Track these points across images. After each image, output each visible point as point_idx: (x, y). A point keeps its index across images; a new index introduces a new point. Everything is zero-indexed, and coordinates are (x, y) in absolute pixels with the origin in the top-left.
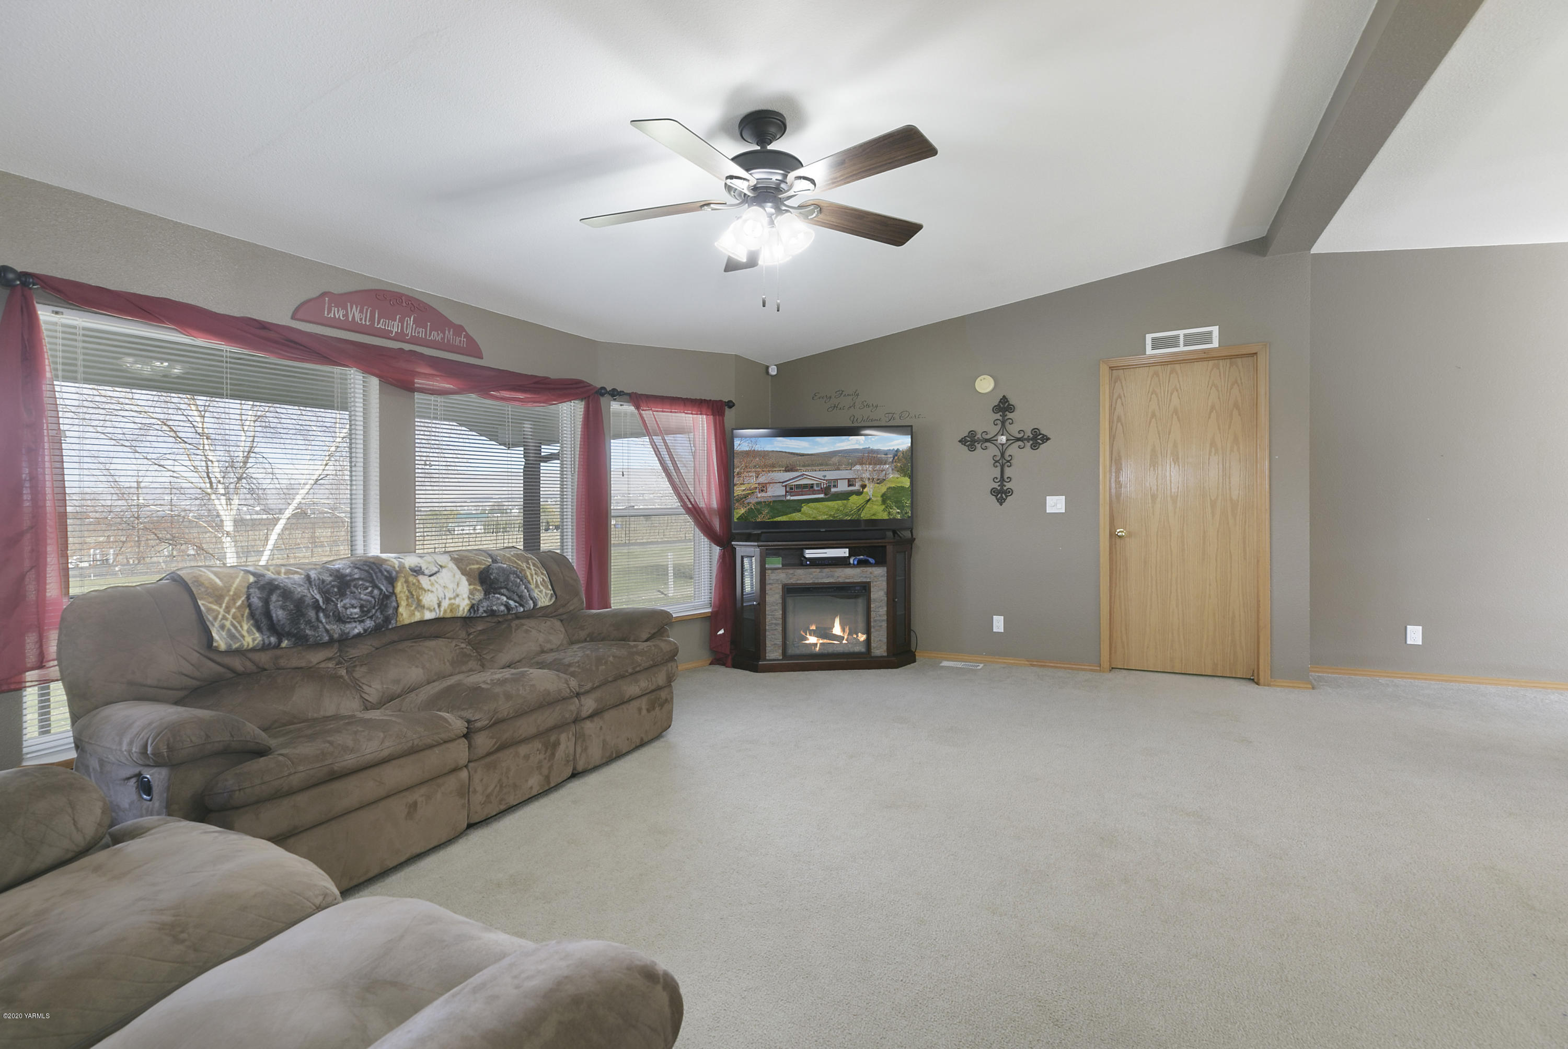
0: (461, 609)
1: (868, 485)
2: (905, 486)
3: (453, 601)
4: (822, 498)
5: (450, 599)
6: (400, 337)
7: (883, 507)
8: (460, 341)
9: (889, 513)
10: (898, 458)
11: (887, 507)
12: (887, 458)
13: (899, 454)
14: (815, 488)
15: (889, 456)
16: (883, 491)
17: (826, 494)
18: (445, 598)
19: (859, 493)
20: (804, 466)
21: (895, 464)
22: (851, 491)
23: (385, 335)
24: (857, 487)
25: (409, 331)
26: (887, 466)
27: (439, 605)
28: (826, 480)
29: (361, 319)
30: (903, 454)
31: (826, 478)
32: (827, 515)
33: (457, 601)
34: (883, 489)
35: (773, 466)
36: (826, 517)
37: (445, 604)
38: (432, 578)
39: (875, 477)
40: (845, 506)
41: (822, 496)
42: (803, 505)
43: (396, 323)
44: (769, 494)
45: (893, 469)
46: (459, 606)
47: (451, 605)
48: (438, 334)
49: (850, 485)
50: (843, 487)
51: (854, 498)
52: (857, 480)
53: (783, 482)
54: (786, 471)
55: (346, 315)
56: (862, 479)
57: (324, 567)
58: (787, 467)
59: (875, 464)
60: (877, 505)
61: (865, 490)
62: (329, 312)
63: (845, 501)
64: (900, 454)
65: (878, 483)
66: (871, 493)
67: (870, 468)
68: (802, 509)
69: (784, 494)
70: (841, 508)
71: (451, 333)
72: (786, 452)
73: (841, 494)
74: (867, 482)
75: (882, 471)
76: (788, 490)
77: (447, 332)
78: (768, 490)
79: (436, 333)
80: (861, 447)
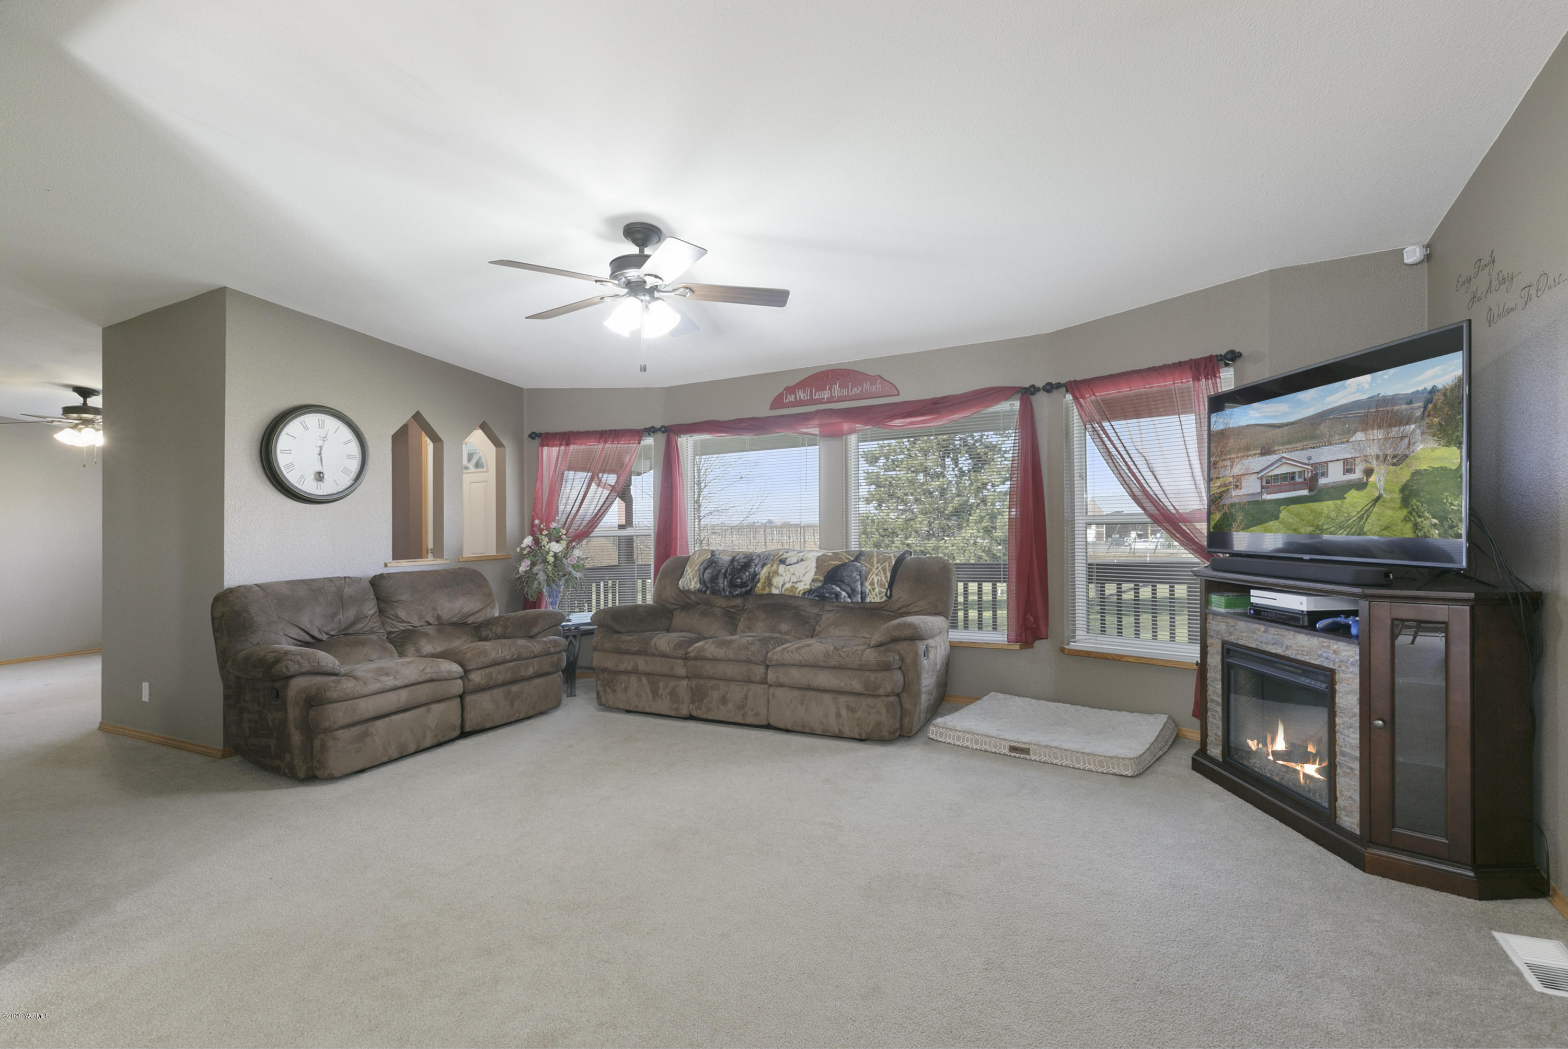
0: (798, 590)
1: (1376, 469)
2: (1449, 466)
3: (794, 584)
4: (1305, 496)
5: (793, 583)
6: (831, 400)
7: (1404, 512)
8: (876, 388)
9: (1416, 525)
10: (1435, 405)
11: (1410, 513)
12: (1412, 409)
13: (1436, 397)
14: (1298, 480)
15: (1417, 405)
16: (1404, 481)
17: (1311, 490)
18: (789, 582)
19: (1360, 486)
20: (1283, 444)
21: (1427, 420)
22: (1348, 481)
23: (820, 401)
24: (1358, 475)
25: (836, 394)
26: (1413, 427)
27: (783, 586)
28: (1312, 465)
29: (804, 397)
30: (1445, 395)
31: (1311, 462)
32: (1312, 526)
33: (797, 585)
34: (1404, 475)
35: (1248, 448)
36: (1311, 528)
37: (788, 586)
38: (788, 567)
39: (1389, 452)
40: (1338, 510)
41: (1305, 492)
42: (1282, 508)
43: (826, 392)
44: (1244, 491)
45: (1423, 433)
46: (797, 588)
47: (792, 587)
48: (858, 389)
49: (1347, 471)
50: (1335, 475)
51: (1353, 496)
52: (1358, 461)
53: (1258, 473)
54: (1262, 454)
55: (796, 398)
56: (1366, 459)
57: (744, 553)
58: (1264, 447)
59: (1390, 426)
60: (1392, 509)
61: (1371, 479)
62: (786, 399)
63: (1339, 502)
64: (1439, 398)
65: (1394, 464)
66: (1381, 484)
67: (1379, 434)
68: (1281, 515)
69: (1259, 490)
70: (1333, 514)
71: (868, 384)
72: (1261, 425)
73: (1332, 487)
74: (1374, 464)
75: (1402, 438)
76: (1264, 484)
77: (865, 385)
78: (1243, 484)
79: (856, 389)
80: (1365, 397)
